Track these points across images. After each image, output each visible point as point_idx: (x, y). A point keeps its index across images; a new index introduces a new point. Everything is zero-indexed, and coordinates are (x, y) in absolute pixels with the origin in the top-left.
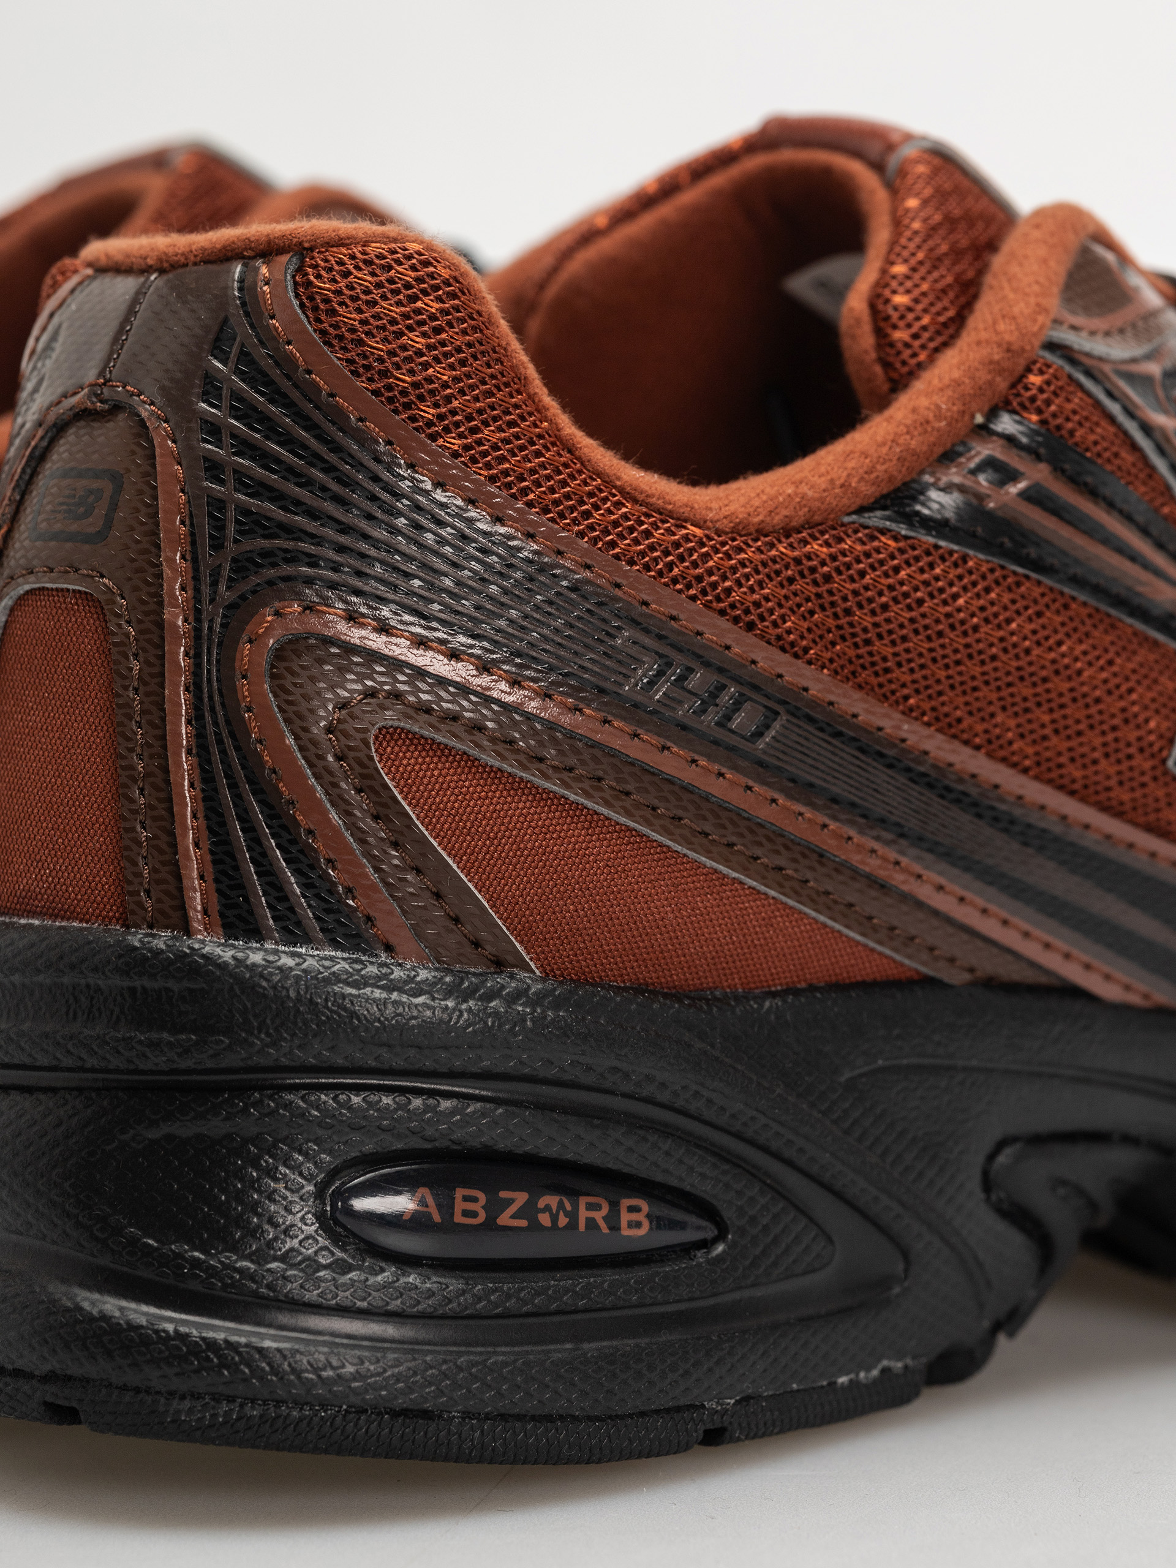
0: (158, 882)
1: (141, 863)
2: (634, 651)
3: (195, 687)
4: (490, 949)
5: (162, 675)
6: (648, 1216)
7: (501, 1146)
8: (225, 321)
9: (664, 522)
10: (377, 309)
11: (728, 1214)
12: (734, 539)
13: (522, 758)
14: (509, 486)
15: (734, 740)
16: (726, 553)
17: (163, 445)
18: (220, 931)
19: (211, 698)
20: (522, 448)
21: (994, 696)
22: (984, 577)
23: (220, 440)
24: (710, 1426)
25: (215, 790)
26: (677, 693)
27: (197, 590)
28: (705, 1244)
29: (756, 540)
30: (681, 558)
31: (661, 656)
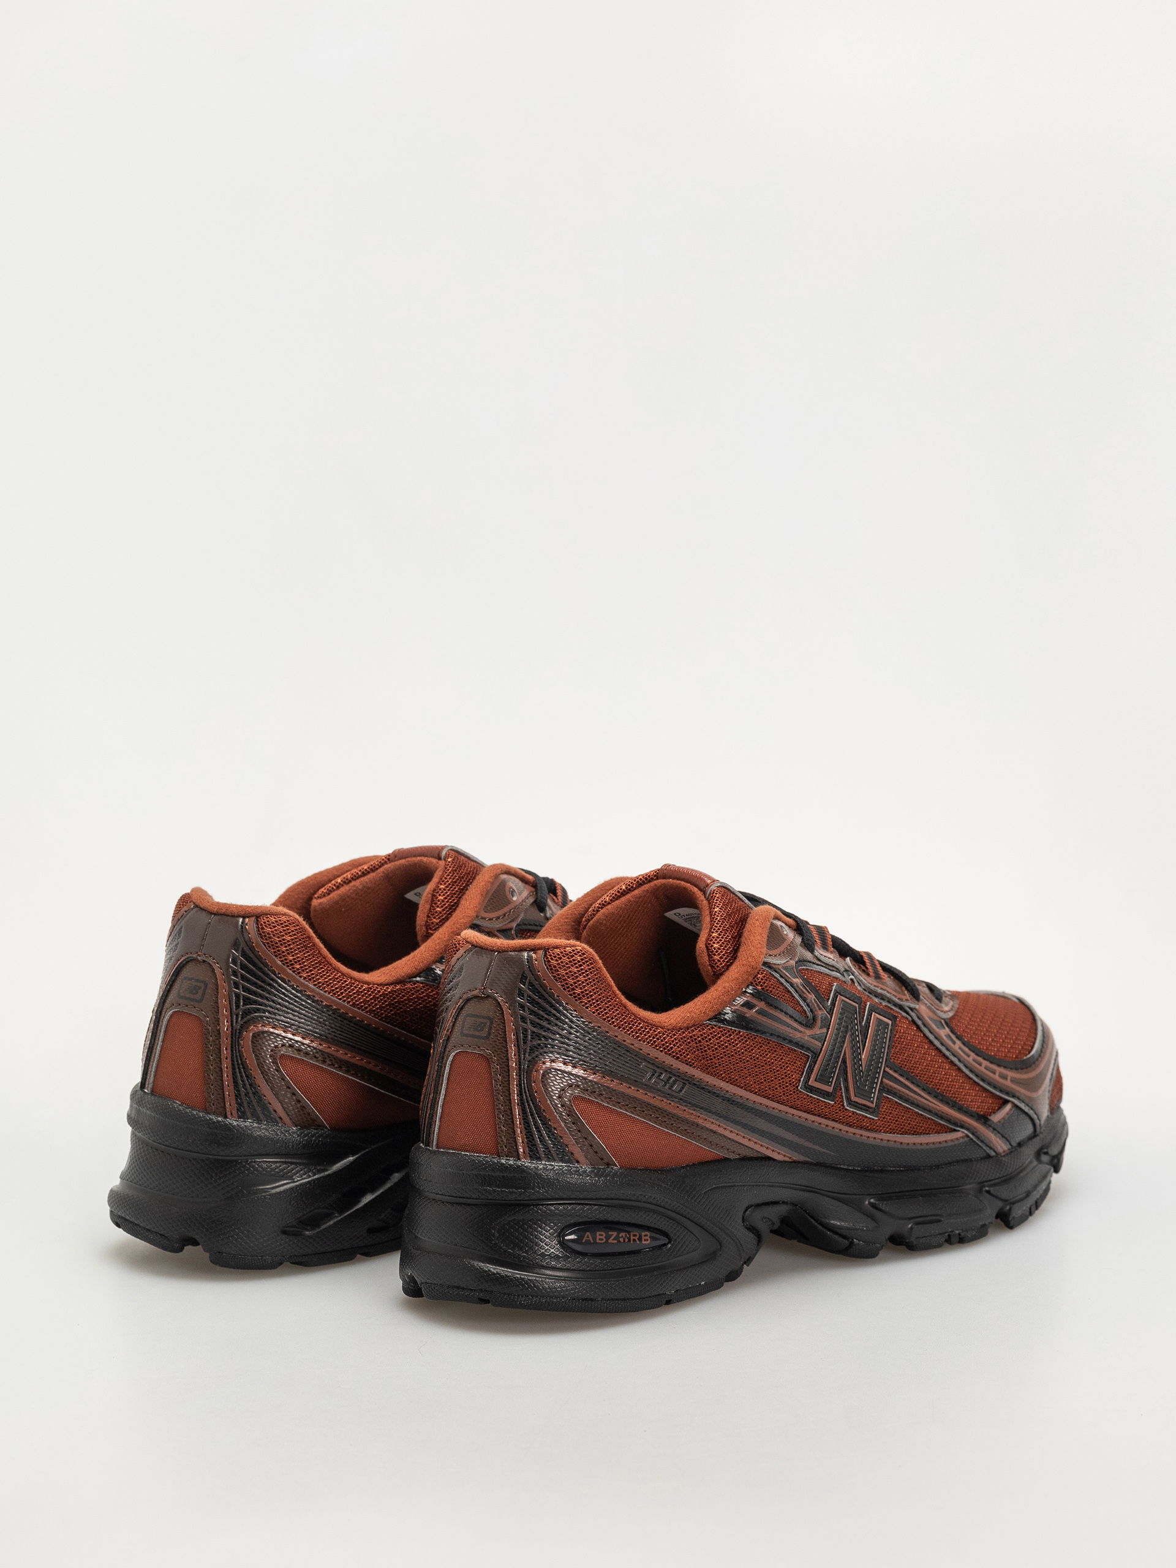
0: (509, 1143)
1: (503, 1137)
2: (645, 1069)
3: (519, 1085)
4: (606, 1161)
5: (509, 1081)
6: (650, 1237)
7: (610, 1219)
8: (524, 972)
9: (653, 1028)
10: (562, 960)
11: (672, 1235)
12: (672, 1032)
13: (614, 1103)
14: (609, 1021)
15: (673, 1093)
16: (671, 1036)
17: (507, 1011)
18: (529, 1158)
19: (524, 1088)
20: (612, 1009)
21: (747, 1072)
22: (745, 1037)
23: (524, 1010)
24: (667, 1299)
25: (527, 1116)
26: (658, 1081)
27: (519, 1056)
28: (665, 1245)
29: (679, 1031)
30: (658, 1039)
31: (654, 1070)
